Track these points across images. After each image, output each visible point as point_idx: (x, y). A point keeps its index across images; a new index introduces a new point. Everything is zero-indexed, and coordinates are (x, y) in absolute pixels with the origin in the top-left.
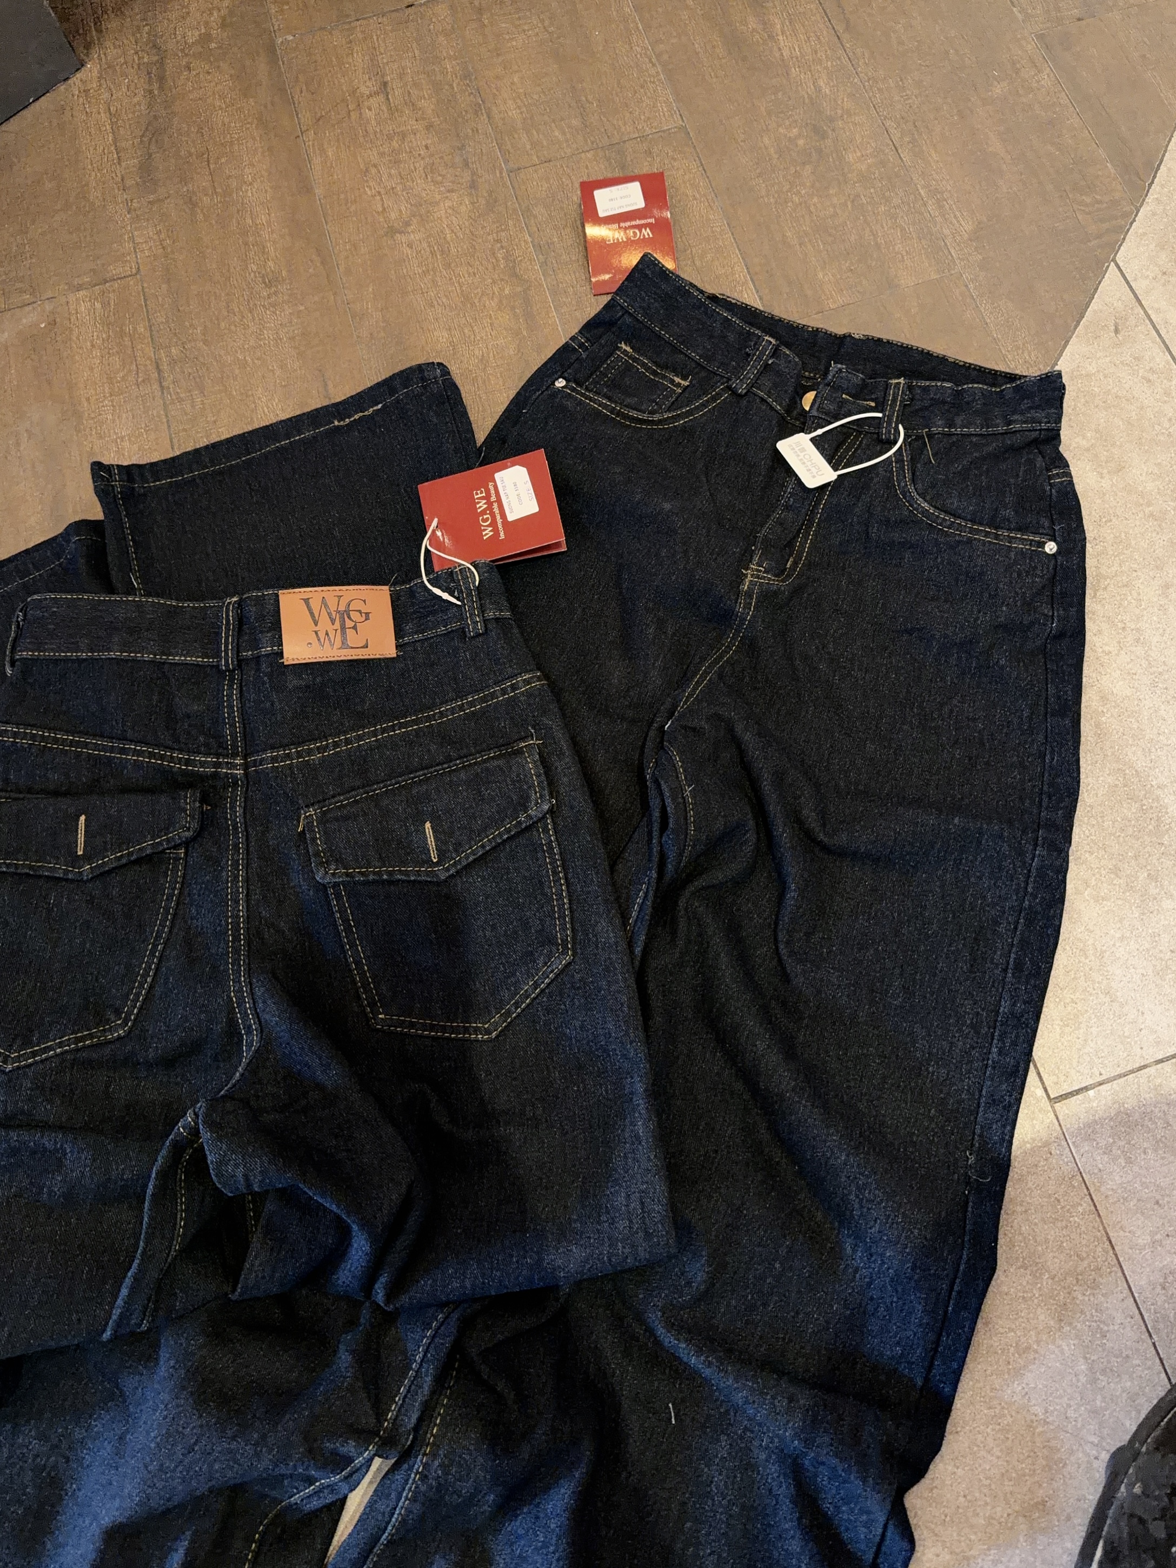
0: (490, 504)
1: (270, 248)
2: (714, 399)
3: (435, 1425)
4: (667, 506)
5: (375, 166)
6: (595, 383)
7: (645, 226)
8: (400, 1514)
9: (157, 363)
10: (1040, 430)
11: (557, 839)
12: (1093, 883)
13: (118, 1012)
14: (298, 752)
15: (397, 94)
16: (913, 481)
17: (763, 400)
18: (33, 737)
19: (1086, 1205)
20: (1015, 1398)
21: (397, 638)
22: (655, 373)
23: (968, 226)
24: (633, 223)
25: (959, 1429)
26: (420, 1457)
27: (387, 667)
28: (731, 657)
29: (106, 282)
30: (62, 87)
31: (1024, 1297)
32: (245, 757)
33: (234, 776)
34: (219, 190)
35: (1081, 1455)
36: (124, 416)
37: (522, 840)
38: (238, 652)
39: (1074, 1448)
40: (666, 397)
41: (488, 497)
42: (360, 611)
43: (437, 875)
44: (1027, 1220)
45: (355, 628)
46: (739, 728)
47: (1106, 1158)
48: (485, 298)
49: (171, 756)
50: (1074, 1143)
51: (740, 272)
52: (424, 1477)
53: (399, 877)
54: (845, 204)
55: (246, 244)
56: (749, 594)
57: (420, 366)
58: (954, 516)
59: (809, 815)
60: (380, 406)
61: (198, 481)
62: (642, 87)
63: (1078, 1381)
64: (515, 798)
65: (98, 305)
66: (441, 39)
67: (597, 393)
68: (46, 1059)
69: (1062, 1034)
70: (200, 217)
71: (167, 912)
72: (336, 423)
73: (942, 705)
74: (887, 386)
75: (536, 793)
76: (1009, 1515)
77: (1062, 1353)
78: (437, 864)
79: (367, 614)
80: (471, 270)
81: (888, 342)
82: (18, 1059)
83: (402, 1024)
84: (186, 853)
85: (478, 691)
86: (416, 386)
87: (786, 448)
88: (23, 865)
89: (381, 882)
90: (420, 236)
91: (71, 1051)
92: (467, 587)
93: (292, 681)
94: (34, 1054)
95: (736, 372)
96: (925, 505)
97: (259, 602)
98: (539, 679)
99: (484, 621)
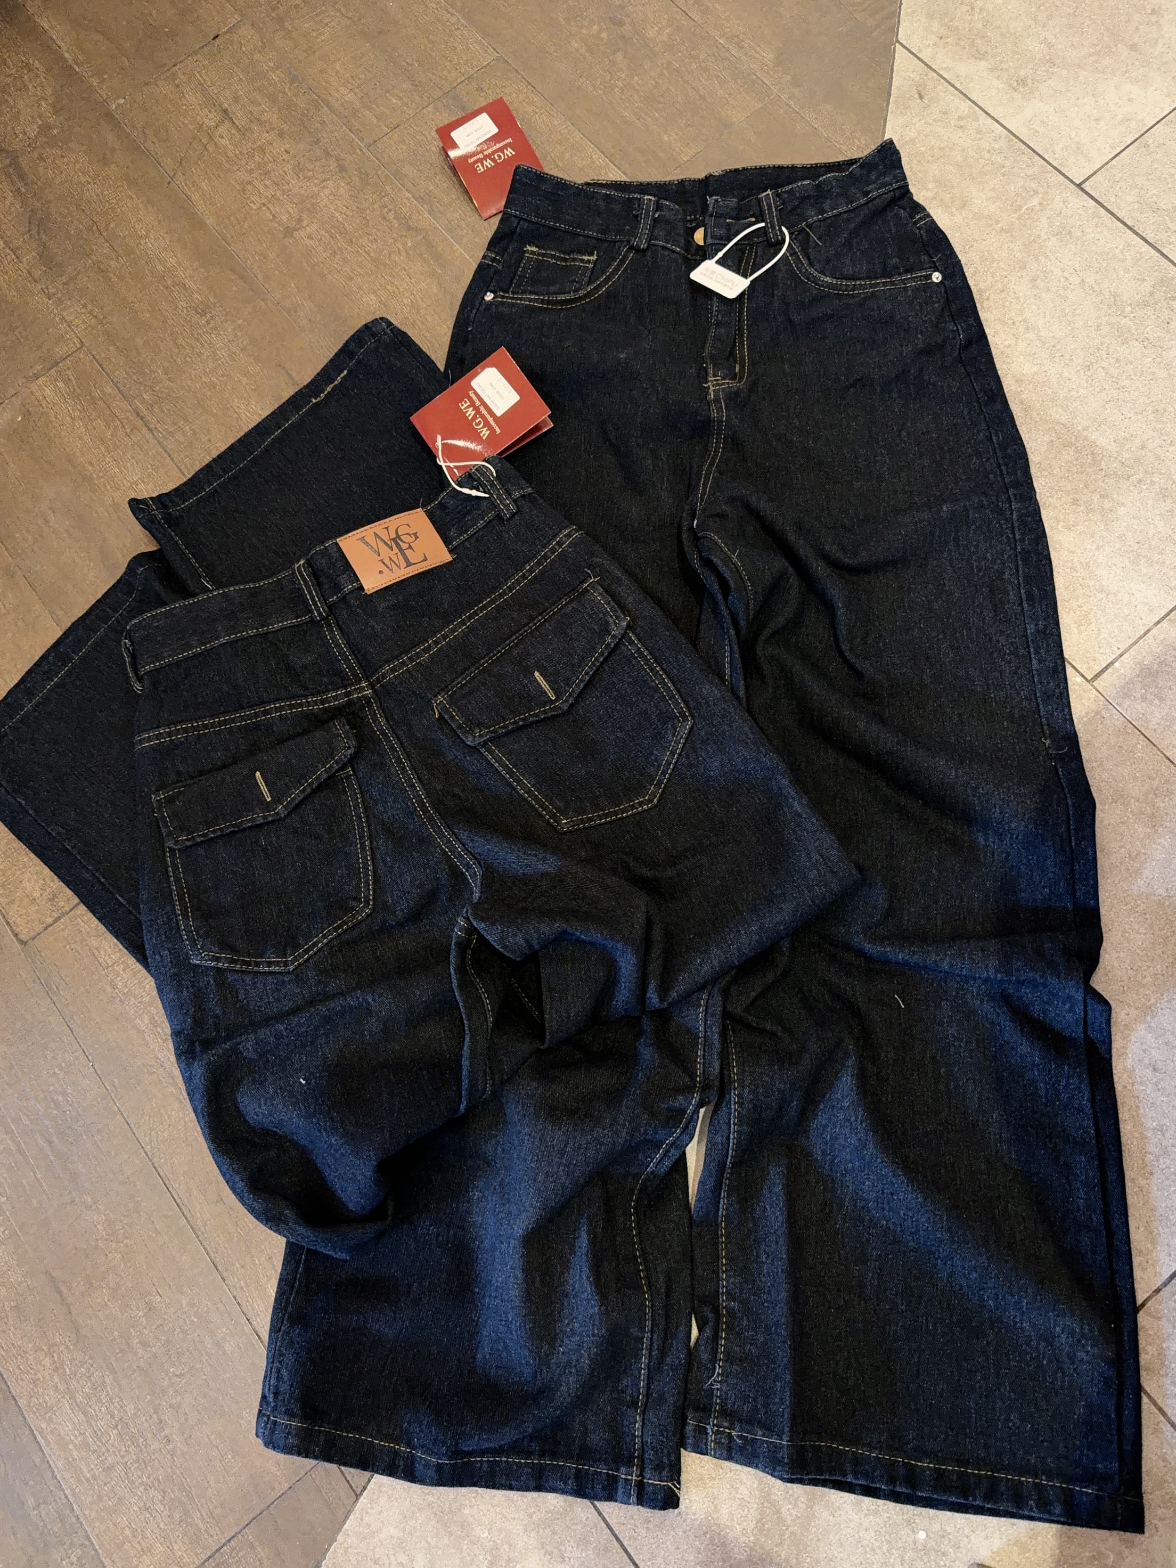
0: (477, 409)
1: (190, 283)
2: (623, 261)
3: (734, 1067)
4: (622, 355)
5: (250, 183)
6: (519, 285)
7: (506, 147)
8: (734, 1138)
9: (137, 412)
10: (893, 190)
11: (643, 645)
13: (358, 899)
14: (409, 658)
15: (240, 117)
16: (811, 265)
17: (664, 248)
18: (185, 731)
19: (1142, 742)
21: (447, 546)
22: (565, 260)
23: (769, 56)
24: (494, 147)
26: (732, 1092)
27: (450, 569)
28: (721, 457)
29: (57, 364)
32: (368, 679)
33: (365, 697)
34: (121, 252)
36: (129, 465)
37: (615, 657)
38: (325, 601)
40: (583, 275)
41: (473, 404)
42: (408, 534)
43: (560, 708)
44: (1104, 769)
45: (410, 547)
46: (752, 500)
47: (1144, 704)
48: (394, 256)
49: (307, 702)
50: (1117, 704)
51: (598, 158)
52: (741, 1105)
53: (532, 719)
54: (662, 73)
55: (167, 287)
56: (717, 400)
57: (366, 326)
58: (853, 280)
59: (830, 547)
60: (345, 372)
61: (219, 490)
62: (450, 36)
64: (596, 627)
65: (60, 384)
66: (257, 56)
67: (524, 292)
68: (318, 950)
70: (115, 279)
71: (359, 818)
72: (314, 401)
73: (900, 431)
74: (759, 200)
75: (611, 617)
78: (556, 700)
79: (415, 534)
81: (744, 169)
82: (296, 959)
83: (582, 821)
84: (353, 770)
85: (531, 559)
86: (370, 343)
87: (696, 276)
88: (225, 826)
89: (520, 729)
90: (315, 226)
91: (335, 937)
92: (489, 481)
93: (381, 606)
94: (306, 951)
95: (633, 233)
96: (828, 279)
97: (325, 554)
98: (577, 531)
99: (514, 502)
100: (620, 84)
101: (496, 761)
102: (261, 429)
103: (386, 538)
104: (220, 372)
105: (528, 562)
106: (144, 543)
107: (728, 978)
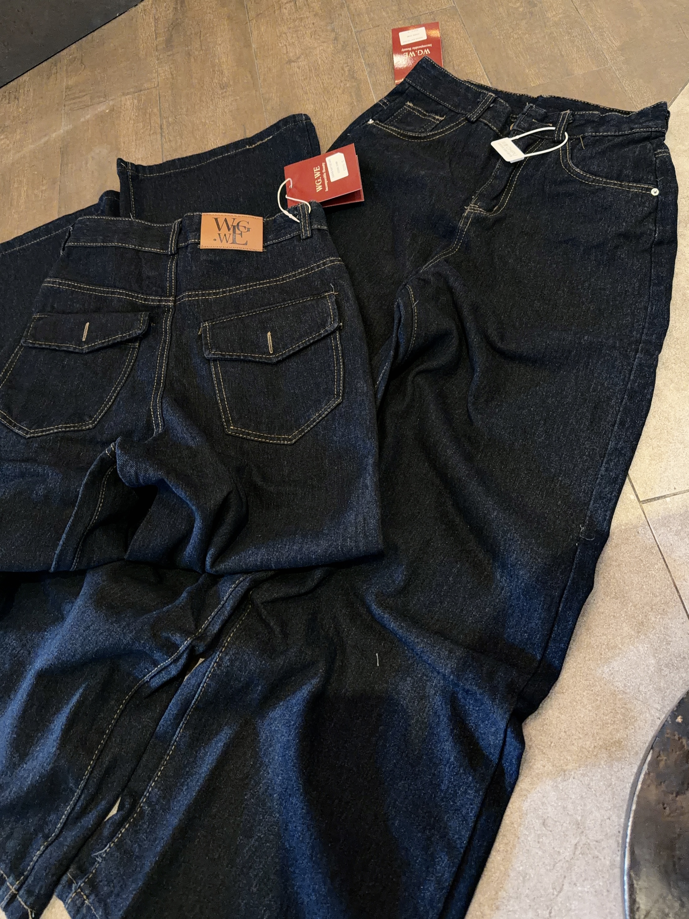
0: (322, 174)
1: (226, 72)
2: (457, 125)
3: (230, 636)
4: (423, 173)
5: (285, 33)
6: (390, 121)
7: (426, 48)
8: (203, 687)
9: (161, 126)
10: (651, 131)
11: (341, 343)
12: (676, 380)
13: (91, 417)
14: (203, 294)
16: (572, 158)
17: (486, 124)
18: (69, 285)
19: (661, 564)
20: (604, 676)
21: (264, 243)
22: (424, 115)
23: (618, 44)
24: (420, 47)
25: (564, 691)
26: (218, 653)
27: (257, 256)
28: (455, 254)
29: (141, 91)
30: (133, 9)
31: (614, 616)
32: (175, 297)
33: (168, 306)
34: (204, 48)
35: (648, 715)
36: (141, 149)
37: (321, 344)
38: (177, 244)
39: (643, 711)
40: (430, 126)
41: (321, 170)
42: (245, 227)
43: (271, 360)
44: (620, 570)
46: (452, 279)
47: (676, 538)
48: (336, 89)
49: (137, 296)
50: (654, 528)
51: (480, 71)
52: (219, 665)
53: (250, 359)
54: (544, 37)
55: (214, 71)
56: (467, 218)
57: (294, 115)
58: (596, 176)
59: (492, 332)
60: (271, 137)
61: (172, 175)
63: (648, 669)
64: (319, 321)
65: (136, 101)
67: (391, 125)
68: (48, 434)
69: (650, 464)
70: (192, 60)
71: (125, 373)
72: (248, 147)
73: (584, 282)
74: (560, 114)
75: (331, 318)
76: (595, 747)
77: (639, 651)
78: (272, 354)
80: (330, 77)
81: (564, 98)
82: (34, 433)
83: (243, 433)
84: (139, 346)
85: (304, 267)
86: (291, 125)
87: (496, 145)
88: (54, 345)
89: (238, 360)
90: (305, 63)
91: (63, 432)
92: (304, 214)
93: (203, 257)
94: (42, 432)
95: (470, 111)
96: (578, 170)
97: (191, 218)
98: (339, 261)
99: (312, 230)
100: (516, 36)
101: (215, 374)
102: (213, 152)
103: (230, 224)
104: (213, 119)
105: (301, 268)
106: (115, 185)
107: (263, 575)
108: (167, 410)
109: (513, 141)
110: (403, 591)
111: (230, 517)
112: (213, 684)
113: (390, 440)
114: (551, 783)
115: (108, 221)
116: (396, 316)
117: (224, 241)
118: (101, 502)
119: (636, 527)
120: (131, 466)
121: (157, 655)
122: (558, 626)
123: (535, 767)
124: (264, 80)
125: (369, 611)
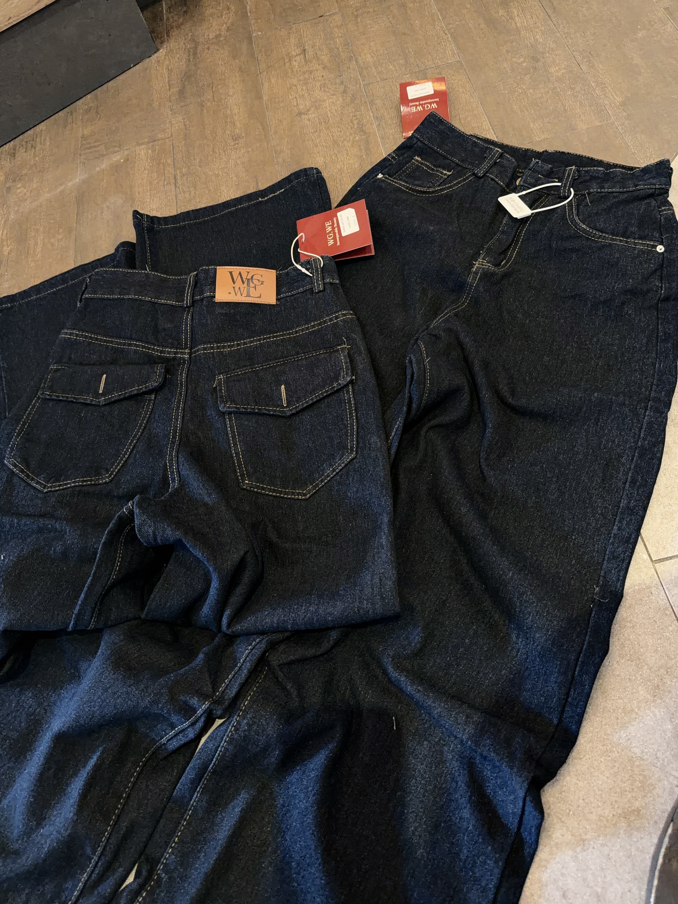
0: (333, 228)
1: (238, 124)
2: (465, 180)
3: (247, 700)
4: (431, 228)
5: (295, 86)
6: (399, 176)
7: (433, 102)
8: (221, 751)
9: (175, 177)
10: (655, 188)
11: (354, 397)
13: (107, 470)
14: (218, 346)
15: (310, 53)
16: (578, 215)
17: (492, 179)
18: (86, 337)
20: (621, 741)
21: (277, 296)
22: (433, 170)
23: (619, 99)
24: (427, 101)
25: (582, 756)
26: (236, 717)
27: (270, 309)
28: (464, 308)
29: (155, 141)
30: (148, 60)
31: (629, 679)
32: (191, 349)
33: (184, 358)
34: (216, 99)
35: (666, 783)
36: (155, 200)
37: (335, 397)
38: (193, 297)
39: (662, 778)
40: (438, 180)
41: (333, 225)
42: (259, 280)
43: (285, 413)
44: (634, 632)
46: (462, 335)
48: (345, 142)
49: (154, 349)
50: (667, 588)
51: (486, 125)
52: (237, 730)
53: (264, 412)
54: (548, 92)
55: (226, 122)
56: (476, 273)
57: (305, 169)
58: (602, 232)
59: (505, 390)
60: (283, 190)
61: (187, 226)
62: (439, 44)
63: (666, 735)
64: (332, 374)
65: (150, 151)
66: (336, 29)
67: (400, 180)
68: (66, 489)
69: (662, 523)
70: (205, 111)
71: (141, 426)
72: (260, 199)
73: (592, 336)
74: (565, 170)
75: (344, 372)
76: (613, 815)
77: (655, 715)
78: (286, 407)
80: (339, 129)
81: (568, 153)
82: (51, 487)
83: (258, 487)
84: (155, 398)
85: (317, 320)
86: (302, 178)
87: (503, 200)
88: (70, 397)
89: (253, 413)
90: (315, 115)
91: (79, 486)
92: (317, 267)
93: (218, 310)
94: (60, 486)
95: (478, 166)
96: (584, 226)
97: (206, 272)
98: (351, 314)
99: (324, 284)
100: (520, 91)
101: (230, 427)
102: (226, 205)
103: (244, 277)
104: (226, 170)
105: (314, 321)
106: (131, 236)
107: (280, 636)
108: (183, 465)
109: (520, 197)
110: (420, 653)
111: (247, 578)
112: (231, 748)
113: (403, 496)
114: (571, 853)
115: (124, 274)
116: (409, 372)
117: (239, 294)
118: (118, 562)
119: (649, 587)
120: (150, 526)
121: (174, 718)
122: (575, 690)
123: (554, 836)
124: (276, 132)
125: (385, 672)
